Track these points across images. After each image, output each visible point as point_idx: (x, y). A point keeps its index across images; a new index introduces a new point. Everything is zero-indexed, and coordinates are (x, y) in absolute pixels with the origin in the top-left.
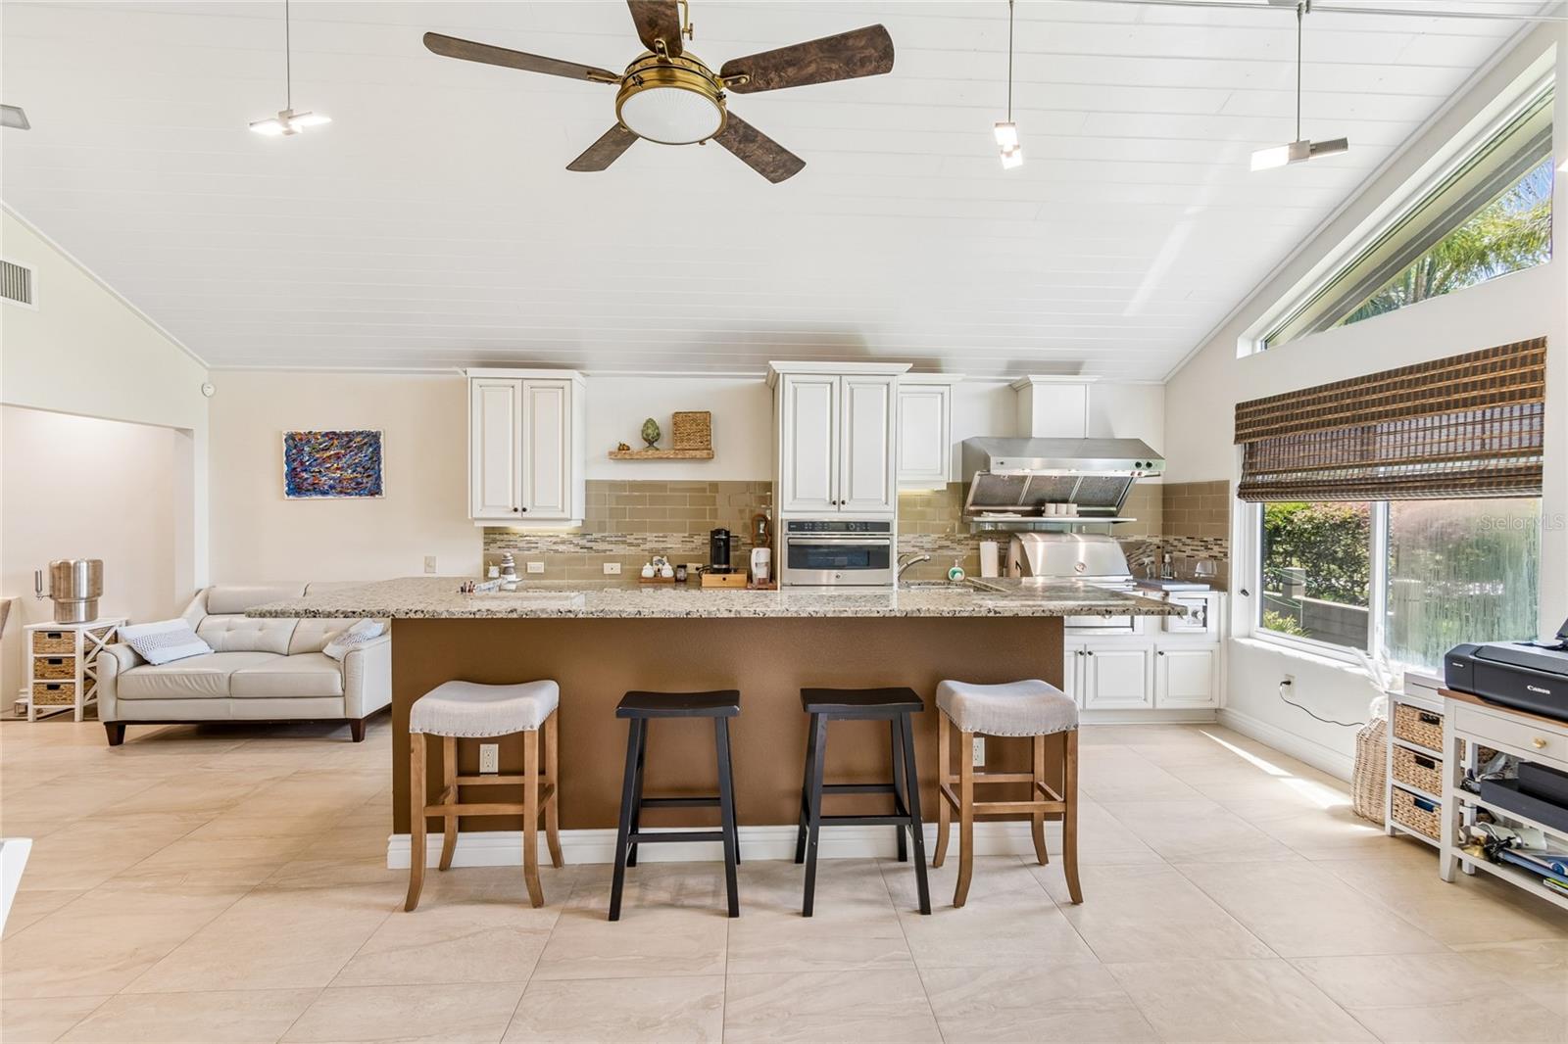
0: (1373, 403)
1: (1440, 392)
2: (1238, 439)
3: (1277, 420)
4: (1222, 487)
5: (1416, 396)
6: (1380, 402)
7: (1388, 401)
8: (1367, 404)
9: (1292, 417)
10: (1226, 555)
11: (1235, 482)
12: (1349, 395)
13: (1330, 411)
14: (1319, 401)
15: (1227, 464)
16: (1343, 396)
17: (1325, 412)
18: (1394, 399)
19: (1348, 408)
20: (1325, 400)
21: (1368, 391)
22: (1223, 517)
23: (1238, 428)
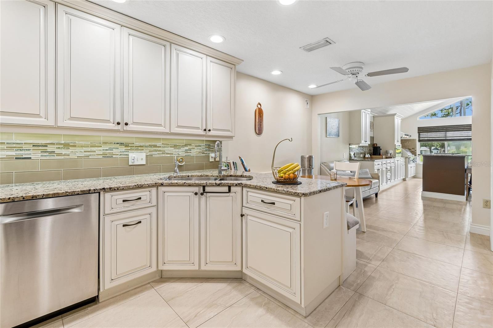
0: (450, 129)
1: (462, 129)
2: (418, 132)
3: (429, 130)
4: (414, 140)
5: (458, 129)
6: (451, 129)
7: (453, 129)
8: (449, 129)
9: (433, 130)
10: (416, 151)
11: (417, 139)
12: (445, 128)
13: (441, 130)
14: (439, 128)
15: (415, 136)
16: (444, 128)
17: (440, 130)
18: (454, 129)
19: (445, 129)
20: (440, 128)
21: (449, 127)
22: (415, 145)
23: (418, 131)
